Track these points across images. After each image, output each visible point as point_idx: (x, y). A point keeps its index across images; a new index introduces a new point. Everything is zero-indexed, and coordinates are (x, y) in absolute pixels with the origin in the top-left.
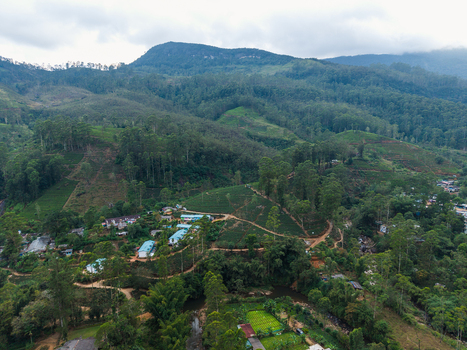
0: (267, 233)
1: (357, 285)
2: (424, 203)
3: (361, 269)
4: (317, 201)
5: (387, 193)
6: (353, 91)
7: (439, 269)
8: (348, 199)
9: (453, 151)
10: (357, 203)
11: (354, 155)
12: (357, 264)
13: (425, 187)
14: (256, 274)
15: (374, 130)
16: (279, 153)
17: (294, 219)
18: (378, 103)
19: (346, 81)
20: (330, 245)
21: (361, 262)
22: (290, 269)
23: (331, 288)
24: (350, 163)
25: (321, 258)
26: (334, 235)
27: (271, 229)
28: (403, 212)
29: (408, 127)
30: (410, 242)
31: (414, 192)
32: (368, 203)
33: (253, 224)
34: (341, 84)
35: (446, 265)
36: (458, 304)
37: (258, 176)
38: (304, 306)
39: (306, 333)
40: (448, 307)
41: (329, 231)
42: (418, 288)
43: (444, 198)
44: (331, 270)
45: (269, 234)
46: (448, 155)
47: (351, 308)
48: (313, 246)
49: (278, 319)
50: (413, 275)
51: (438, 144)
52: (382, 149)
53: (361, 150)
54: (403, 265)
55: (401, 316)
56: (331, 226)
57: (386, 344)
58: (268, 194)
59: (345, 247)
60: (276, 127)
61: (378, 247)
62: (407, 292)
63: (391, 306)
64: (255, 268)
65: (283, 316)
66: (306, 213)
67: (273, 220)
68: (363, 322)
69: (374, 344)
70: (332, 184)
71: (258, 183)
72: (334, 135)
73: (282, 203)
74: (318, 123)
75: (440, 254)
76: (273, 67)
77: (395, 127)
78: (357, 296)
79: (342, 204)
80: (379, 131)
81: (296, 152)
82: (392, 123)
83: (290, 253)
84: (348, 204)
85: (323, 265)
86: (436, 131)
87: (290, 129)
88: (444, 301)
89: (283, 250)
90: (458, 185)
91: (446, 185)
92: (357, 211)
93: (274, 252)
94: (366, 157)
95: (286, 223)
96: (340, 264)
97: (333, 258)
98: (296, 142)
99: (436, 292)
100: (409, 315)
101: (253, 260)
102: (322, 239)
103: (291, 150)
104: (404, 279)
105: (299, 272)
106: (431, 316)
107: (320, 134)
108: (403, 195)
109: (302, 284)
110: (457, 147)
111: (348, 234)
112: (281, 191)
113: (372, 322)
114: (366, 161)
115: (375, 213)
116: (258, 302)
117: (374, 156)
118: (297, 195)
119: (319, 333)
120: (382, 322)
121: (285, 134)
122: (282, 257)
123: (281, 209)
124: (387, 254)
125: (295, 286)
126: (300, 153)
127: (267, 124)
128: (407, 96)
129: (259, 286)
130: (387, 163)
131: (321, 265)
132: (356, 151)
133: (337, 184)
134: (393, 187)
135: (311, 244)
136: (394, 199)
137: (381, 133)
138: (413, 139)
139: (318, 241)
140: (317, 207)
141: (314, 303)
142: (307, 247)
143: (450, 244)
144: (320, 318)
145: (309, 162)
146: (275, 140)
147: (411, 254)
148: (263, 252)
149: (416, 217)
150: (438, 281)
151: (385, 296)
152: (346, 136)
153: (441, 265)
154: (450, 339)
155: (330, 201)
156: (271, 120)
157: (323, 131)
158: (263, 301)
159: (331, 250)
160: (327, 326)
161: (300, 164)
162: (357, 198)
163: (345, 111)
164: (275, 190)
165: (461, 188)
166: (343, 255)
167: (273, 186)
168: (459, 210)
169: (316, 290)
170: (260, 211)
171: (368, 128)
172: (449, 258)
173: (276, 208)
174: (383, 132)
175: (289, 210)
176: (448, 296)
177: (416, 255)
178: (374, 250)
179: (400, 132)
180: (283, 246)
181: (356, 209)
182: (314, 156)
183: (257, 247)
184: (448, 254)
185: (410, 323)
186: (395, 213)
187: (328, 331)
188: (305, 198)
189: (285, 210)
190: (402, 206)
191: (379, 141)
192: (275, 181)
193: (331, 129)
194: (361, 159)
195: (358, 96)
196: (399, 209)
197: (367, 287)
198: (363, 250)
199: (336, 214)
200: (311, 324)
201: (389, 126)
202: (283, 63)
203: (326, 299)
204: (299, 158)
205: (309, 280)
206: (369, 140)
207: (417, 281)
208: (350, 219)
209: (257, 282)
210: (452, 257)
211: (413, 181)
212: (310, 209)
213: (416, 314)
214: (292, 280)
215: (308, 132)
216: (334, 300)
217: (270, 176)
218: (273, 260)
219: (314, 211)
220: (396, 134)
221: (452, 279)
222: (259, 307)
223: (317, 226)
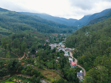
0: (6, 60)
1: (33, 66)
2: (44, 45)
3: (33, 62)
4: (21, 48)
5: (37, 44)
6: (26, 21)
7: (48, 57)
8: (28, 46)
9: (47, 34)
10: (30, 47)
11: (28, 36)
12: (32, 61)
13: (43, 41)
14: (4, 72)
15: (32, 30)
16: (7, 37)
17: (15, 54)
18: (32, 24)
19: (24, 18)
20: (25, 58)
21: (33, 60)
22: (15, 67)
23: (27, 68)
24: (28, 38)
25: (23, 62)
26: (26, 56)
27: (8, 58)
28: (40, 47)
29: (39, 29)
30: (42, 53)
31: (42, 43)
32: (33, 46)
33: (1, 58)
34: (23, 19)
35: (49, 56)
36: (51, 63)
37: (1, 44)
38: (20, 75)
39: (22, 82)
40: (50, 64)
41: (25, 55)
42: (45, 62)
43: (47, 43)
44: (26, 64)
45: (7, 60)
46: (47, 35)
47: (32, 71)
48: (21, 60)
49: (14, 82)
50: (43, 60)
51: (45, 33)
52: (34, 34)
53: (30, 35)
54: (41, 58)
55: (42, 69)
56: (25, 54)
57: (40, 76)
58: (5, 49)
59: (29, 58)
60: (6, 29)
61: (36, 56)
62: (43, 64)
63: (40, 68)
64: (4, 70)
65: (15, 80)
66: (18, 52)
67: (8, 56)
68: (35, 73)
69: (38, 77)
70: (24, 43)
71: (1, 46)
72: (23, 31)
73: (11, 50)
74: (18, 28)
75: (48, 54)
76: (2, 12)
77: (36, 29)
78: (33, 68)
79: (27, 48)
80: (33, 30)
81: (13, 36)
82: (36, 28)
83: (14, 63)
84: (28, 47)
85: (24, 63)
86: (44, 30)
87: (10, 30)
88: (49, 63)
89: (12, 63)
90: (49, 40)
91: (47, 41)
92: (31, 49)
93: (10, 64)
94: (31, 36)
95: (12, 55)
96: (28, 62)
97: (26, 61)
98: (12, 33)
99: (48, 62)
100: (44, 68)
101: (3, 69)
102: (23, 57)
103: (11, 35)
104: (42, 61)
105: (18, 67)
106: (47, 67)
107: (19, 31)
108: (40, 44)
109: (19, 70)
110: (48, 33)
111: (29, 55)
112: (9, 47)
113: (37, 73)
114: (31, 37)
115: (35, 49)
116: (6, 80)
117: (33, 36)
118: (15, 47)
119: (25, 80)
120: (39, 72)
121: (9, 31)
122: (12, 65)
123: (10, 52)
124: (38, 57)
125: (17, 71)
126: (14, 36)
127: (2, 28)
128: (38, 23)
129: (6, 75)
130: (36, 37)
131: (24, 64)
132: (29, 35)
133: (25, 43)
134: (38, 42)
135: (20, 59)
136: (38, 45)
137: (34, 31)
138: (40, 32)
139: (22, 58)
140: (21, 50)
141: (23, 74)
142: (19, 60)
143: (49, 52)
144: (25, 76)
145: (17, 38)
146: (5, 33)
147: (43, 56)
148: (6, 65)
149: (43, 48)
150: (48, 60)
151: (39, 66)
152: (26, 32)
153: (48, 56)
154: (51, 70)
155: (24, 47)
156: (4, 27)
157: (20, 30)
158: (8, 79)
159: (26, 59)
160: (27, 78)
161: (14, 39)
162: (30, 46)
163: (25, 25)
164: (8, 47)
165: (50, 41)
166: (29, 60)
167: (7, 46)
168: (50, 45)
169: (23, 70)
170: (3, 54)
171: (31, 30)
172: (49, 55)
173: (9, 52)
174: (34, 30)
175: (13, 52)
176: (50, 62)
177: (44, 55)
178: (35, 57)
179: (38, 30)
180: (12, 62)
181: (30, 48)
182: (18, 37)
183: (4, 64)
184: (49, 54)
185: (44, 70)
186: (39, 48)
187: (27, 79)
188: (17, 48)
189: (11, 52)
190: (40, 46)
191: (34, 32)
192: (7, 45)
193: (22, 30)
194: (30, 37)
195: (27, 22)
196: (39, 47)
197: (35, 65)
198: (33, 57)
199: (26, 50)
200: (23, 79)
201: (35, 29)
202: (5, 11)
203: (26, 71)
204: (14, 37)
205: (21, 68)
206: (31, 32)
207: (44, 61)
208: (29, 51)
209: (5, 74)
210: (50, 54)
211: (41, 40)
212: (19, 51)
213: (45, 67)
214: (16, 70)
215: (16, 31)
216: (28, 71)
217: (5, 43)
218: (9, 66)
219: (20, 51)
220: (37, 31)
221: (50, 58)
222: (7, 81)
223: (21, 54)
